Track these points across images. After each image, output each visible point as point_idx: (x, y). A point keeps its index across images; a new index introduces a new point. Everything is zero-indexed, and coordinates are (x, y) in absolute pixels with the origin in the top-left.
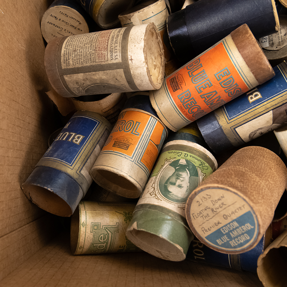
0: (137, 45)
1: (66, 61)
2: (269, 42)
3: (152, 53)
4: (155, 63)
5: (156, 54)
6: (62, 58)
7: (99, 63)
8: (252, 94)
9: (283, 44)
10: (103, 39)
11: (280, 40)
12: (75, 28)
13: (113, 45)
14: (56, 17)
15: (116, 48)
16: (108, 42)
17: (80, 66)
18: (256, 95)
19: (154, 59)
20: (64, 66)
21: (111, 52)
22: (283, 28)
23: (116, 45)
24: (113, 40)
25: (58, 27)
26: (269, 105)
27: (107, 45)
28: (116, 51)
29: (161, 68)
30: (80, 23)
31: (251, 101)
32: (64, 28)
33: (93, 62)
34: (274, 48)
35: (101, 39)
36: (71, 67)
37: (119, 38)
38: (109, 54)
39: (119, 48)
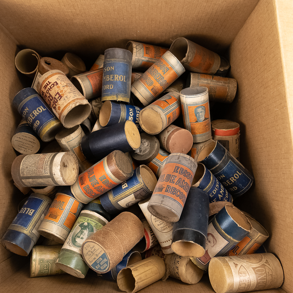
0: (57, 168)
1: (22, 173)
2: (140, 149)
3: (71, 162)
4: (73, 167)
5: (74, 163)
6: (21, 171)
7: (39, 175)
8: (123, 184)
9: (146, 152)
10: (41, 162)
11: (145, 149)
12: (32, 142)
13: (45, 166)
14: (20, 138)
15: (47, 168)
16: (43, 165)
17: (30, 176)
18: (125, 185)
19: (73, 165)
20: (21, 175)
21: (45, 170)
22: (147, 141)
23: (47, 166)
24: (45, 164)
25: (21, 142)
26: (131, 191)
27: (43, 166)
28: (47, 170)
29: (77, 170)
30: (34, 140)
31: (123, 188)
32: (25, 142)
33: (36, 174)
34: (141, 154)
35: (40, 162)
36: (25, 176)
37: (49, 162)
38: (44, 171)
39: (48, 168)
